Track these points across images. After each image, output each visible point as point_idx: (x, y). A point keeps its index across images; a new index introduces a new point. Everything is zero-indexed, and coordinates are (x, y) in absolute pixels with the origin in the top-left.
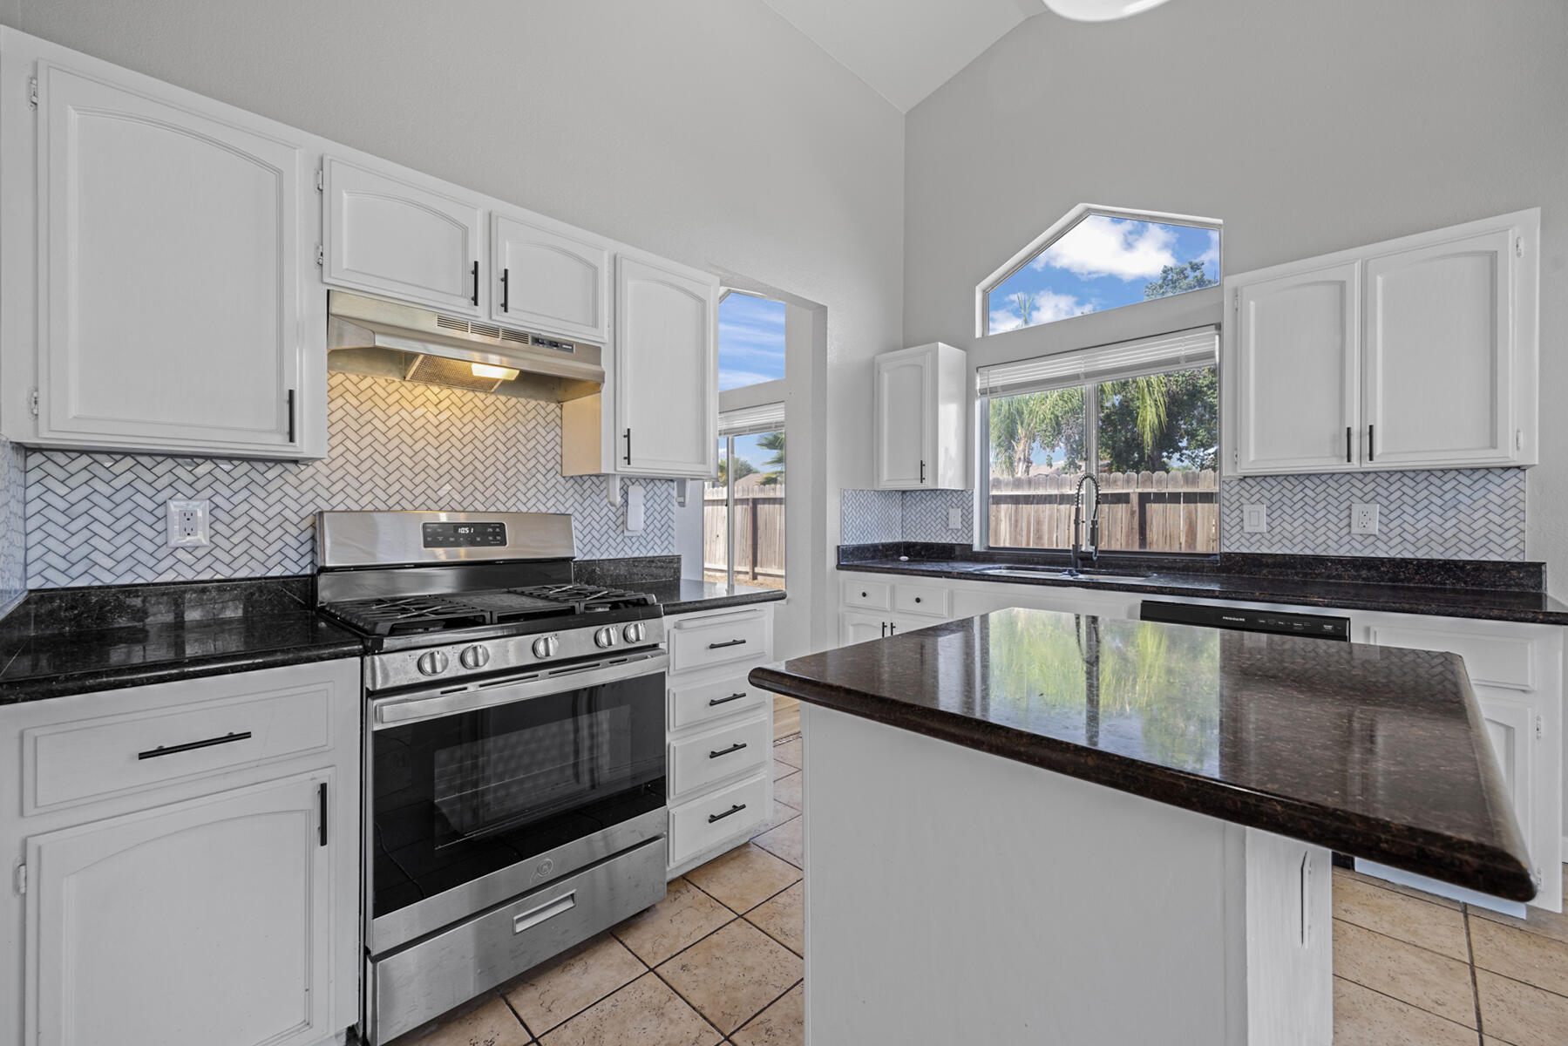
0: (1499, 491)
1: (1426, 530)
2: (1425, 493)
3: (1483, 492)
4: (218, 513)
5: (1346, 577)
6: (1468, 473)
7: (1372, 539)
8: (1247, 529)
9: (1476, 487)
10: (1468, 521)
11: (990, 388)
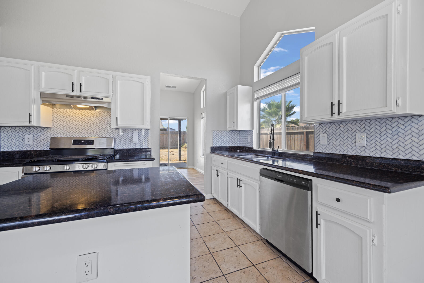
0: (417, 126)
1: (385, 145)
2: (385, 128)
3: (410, 127)
4: (34, 137)
5: (354, 164)
6: (403, 118)
7: (364, 148)
8: (321, 143)
9: (406, 125)
10: (403, 141)
11: (258, 98)
